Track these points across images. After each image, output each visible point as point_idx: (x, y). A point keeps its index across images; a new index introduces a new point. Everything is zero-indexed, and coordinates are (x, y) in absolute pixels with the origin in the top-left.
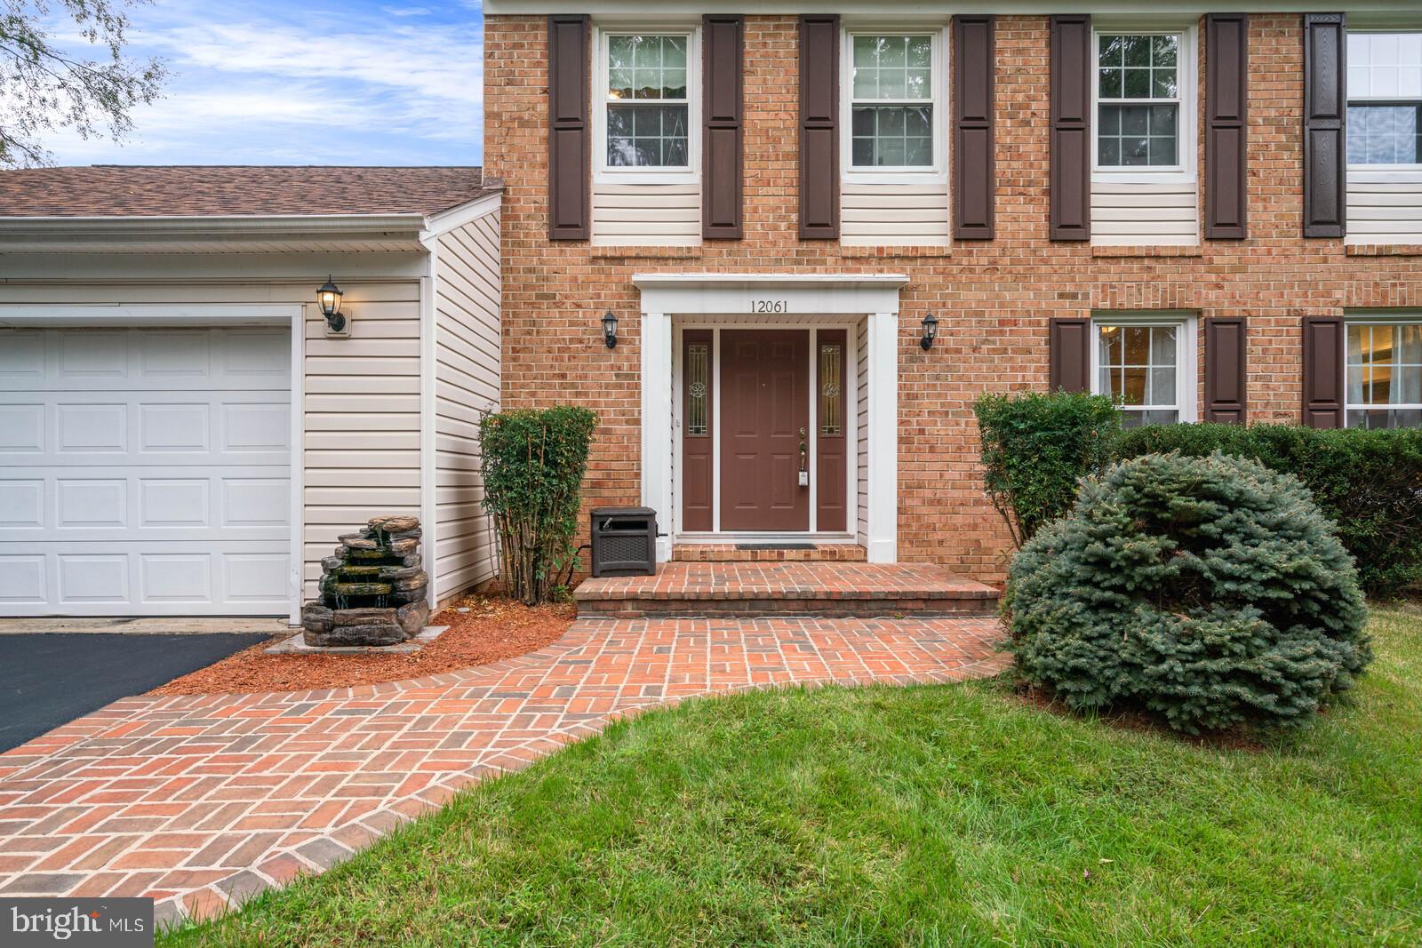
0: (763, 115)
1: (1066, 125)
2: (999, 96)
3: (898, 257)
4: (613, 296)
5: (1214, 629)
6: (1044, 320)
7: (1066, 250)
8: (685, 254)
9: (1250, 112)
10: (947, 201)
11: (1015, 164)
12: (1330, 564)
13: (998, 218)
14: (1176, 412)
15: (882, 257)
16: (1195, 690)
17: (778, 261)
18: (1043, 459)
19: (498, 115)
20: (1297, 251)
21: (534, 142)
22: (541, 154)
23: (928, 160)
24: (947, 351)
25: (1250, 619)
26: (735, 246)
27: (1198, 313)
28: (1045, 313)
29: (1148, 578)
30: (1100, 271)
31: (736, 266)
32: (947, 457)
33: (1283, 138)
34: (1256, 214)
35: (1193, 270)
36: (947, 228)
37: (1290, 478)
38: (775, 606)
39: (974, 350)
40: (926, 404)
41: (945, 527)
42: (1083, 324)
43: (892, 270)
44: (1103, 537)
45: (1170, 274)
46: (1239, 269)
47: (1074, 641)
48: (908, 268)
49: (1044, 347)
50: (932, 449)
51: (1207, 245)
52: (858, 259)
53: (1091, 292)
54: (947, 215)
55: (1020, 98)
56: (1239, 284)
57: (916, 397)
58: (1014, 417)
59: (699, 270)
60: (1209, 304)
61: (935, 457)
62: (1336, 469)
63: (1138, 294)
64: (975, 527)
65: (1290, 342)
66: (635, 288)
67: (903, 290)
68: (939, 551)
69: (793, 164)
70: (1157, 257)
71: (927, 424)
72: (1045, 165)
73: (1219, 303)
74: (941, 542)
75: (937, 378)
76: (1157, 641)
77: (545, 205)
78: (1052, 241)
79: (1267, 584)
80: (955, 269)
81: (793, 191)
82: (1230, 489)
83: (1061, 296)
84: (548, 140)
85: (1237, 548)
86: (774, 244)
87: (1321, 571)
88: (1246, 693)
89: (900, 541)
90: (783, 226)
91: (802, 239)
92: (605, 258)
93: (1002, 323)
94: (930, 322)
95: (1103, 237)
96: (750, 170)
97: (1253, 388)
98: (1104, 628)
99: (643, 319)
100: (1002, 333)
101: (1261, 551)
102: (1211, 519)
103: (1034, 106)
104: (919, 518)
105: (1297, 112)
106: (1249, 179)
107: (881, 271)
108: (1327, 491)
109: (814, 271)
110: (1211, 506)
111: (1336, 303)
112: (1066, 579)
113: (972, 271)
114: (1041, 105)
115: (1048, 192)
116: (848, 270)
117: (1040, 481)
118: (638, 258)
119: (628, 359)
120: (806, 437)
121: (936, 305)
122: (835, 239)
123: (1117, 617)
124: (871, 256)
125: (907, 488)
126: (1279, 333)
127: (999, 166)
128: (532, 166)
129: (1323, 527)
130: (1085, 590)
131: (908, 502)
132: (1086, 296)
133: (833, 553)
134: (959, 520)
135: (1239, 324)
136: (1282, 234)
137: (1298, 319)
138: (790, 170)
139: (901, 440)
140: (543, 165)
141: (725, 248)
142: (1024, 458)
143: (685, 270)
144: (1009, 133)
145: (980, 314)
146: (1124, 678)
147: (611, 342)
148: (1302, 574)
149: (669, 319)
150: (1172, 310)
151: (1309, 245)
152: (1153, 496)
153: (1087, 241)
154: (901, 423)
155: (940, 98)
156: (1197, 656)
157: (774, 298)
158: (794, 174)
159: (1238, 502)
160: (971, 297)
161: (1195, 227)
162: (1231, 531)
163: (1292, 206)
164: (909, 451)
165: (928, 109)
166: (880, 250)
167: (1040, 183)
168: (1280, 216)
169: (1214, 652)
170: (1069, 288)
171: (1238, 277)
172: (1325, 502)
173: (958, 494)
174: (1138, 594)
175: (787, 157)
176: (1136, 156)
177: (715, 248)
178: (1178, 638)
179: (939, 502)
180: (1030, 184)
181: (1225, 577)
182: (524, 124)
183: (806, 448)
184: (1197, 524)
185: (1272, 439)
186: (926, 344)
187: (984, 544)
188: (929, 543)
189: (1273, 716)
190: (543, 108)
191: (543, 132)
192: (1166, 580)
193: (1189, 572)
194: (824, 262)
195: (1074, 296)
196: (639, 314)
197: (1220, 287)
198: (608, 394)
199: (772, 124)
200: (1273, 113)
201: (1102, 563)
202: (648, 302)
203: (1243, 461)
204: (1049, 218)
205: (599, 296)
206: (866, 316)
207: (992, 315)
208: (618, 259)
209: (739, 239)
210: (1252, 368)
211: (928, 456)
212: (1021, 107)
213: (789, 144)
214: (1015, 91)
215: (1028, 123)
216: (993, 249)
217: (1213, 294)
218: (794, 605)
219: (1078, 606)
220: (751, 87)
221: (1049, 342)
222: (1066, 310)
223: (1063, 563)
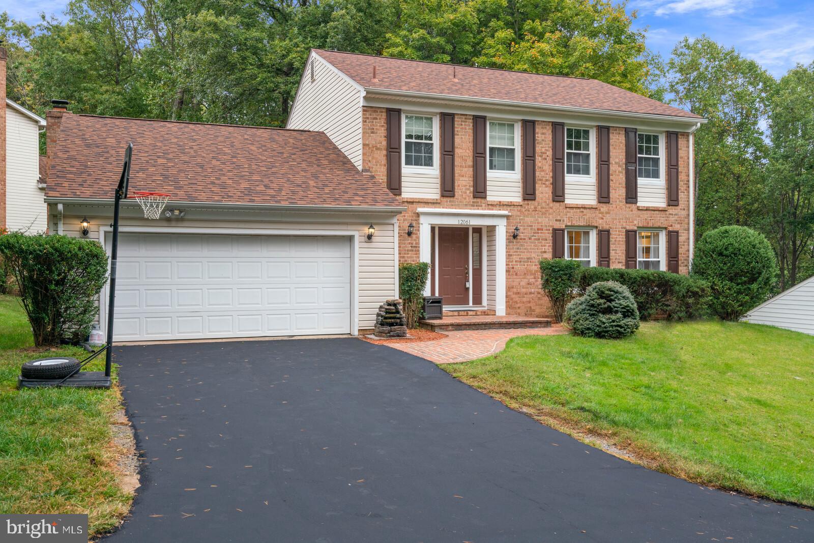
0: (461, 151)
1: (557, 160)
2: (537, 148)
3: (506, 205)
4: (410, 216)
5: (613, 317)
6: (551, 229)
7: (557, 204)
8: (435, 201)
9: (611, 159)
10: (520, 185)
11: (542, 173)
12: (632, 304)
13: (537, 192)
14: (589, 261)
15: (501, 205)
16: (611, 329)
17: (466, 205)
18: (562, 280)
19: (368, 145)
20: (624, 207)
21: (381, 156)
22: (384, 161)
23: (513, 169)
24: (521, 239)
25: (620, 315)
26: (452, 199)
27: (596, 227)
28: (551, 226)
29: (601, 308)
30: (568, 212)
31: (452, 207)
32: (521, 277)
33: (620, 169)
34: (613, 194)
35: (595, 213)
36: (520, 194)
37: (625, 287)
38: (491, 326)
39: (530, 239)
40: (515, 258)
41: (520, 302)
42: (563, 230)
43: (504, 210)
44: (593, 300)
45: (589, 214)
46: (608, 213)
47: (587, 322)
48: (509, 209)
49: (551, 238)
50: (516, 274)
51: (599, 204)
52: (492, 205)
53: (565, 219)
54: (520, 190)
55: (543, 150)
56: (608, 218)
57: (511, 255)
58: (553, 266)
59: (440, 208)
60: (600, 224)
61: (517, 277)
62: (635, 282)
63: (579, 220)
64: (529, 302)
65: (622, 238)
66: (418, 214)
67: (507, 217)
68: (518, 311)
69: (471, 169)
70: (585, 208)
71: (514, 265)
72: (551, 174)
73: (603, 224)
74: (519, 308)
75: (518, 249)
76: (604, 320)
77: (386, 180)
78: (553, 201)
79: (622, 308)
80: (524, 210)
81: (471, 179)
82: (615, 289)
83: (556, 220)
84: (387, 156)
85: (617, 301)
86: (465, 198)
87: (631, 305)
88: (619, 329)
89: (506, 307)
90: (468, 192)
91: (474, 197)
92: (407, 202)
93: (538, 229)
94: (517, 229)
95: (569, 200)
96: (457, 171)
97: (612, 253)
98: (593, 319)
99: (420, 225)
100: (538, 233)
101: (621, 302)
102: (612, 296)
103: (548, 153)
104: (512, 299)
105: (624, 161)
106: (611, 182)
107: (500, 210)
108: (632, 288)
109: (478, 209)
110: (612, 293)
111: (635, 225)
112: (584, 310)
113: (529, 211)
114: (550, 153)
115: (552, 184)
116: (490, 209)
117: (561, 286)
118: (419, 202)
119: (415, 240)
120: (467, 269)
121: (518, 222)
122: (485, 198)
123: (595, 317)
124: (497, 204)
125: (509, 288)
126: (619, 235)
127: (537, 174)
128: (380, 165)
129: (632, 298)
130: (589, 311)
131: (509, 293)
132: (564, 221)
133: (485, 312)
134: (524, 300)
135: (608, 231)
136: (620, 201)
137: (625, 230)
138: (470, 171)
139: (507, 271)
140: (385, 165)
141: (448, 199)
142: (556, 279)
143: (435, 207)
144: (540, 162)
145: (532, 226)
146: (598, 328)
147: (409, 234)
148: (628, 306)
149: (430, 226)
150: (589, 226)
151: (628, 205)
152: (602, 291)
153: (564, 201)
154: (507, 265)
155: (518, 146)
156: (611, 322)
157: (466, 219)
158: (471, 173)
159: (617, 292)
160: (529, 220)
161: (595, 197)
162: (616, 298)
163: (623, 192)
164: (509, 275)
165: (513, 150)
166: (500, 202)
167: (550, 180)
168: (619, 195)
169: (613, 321)
170: (558, 218)
171: (608, 215)
172: (632, 292)
173: (524, 290)
174: (599, 312)
175: (469, 166)
176: (577, 171)
177: (445, 199)
178: (607, 319)
179: (518, 293)
180: (547, 180)
181: (615, 307)
182: (377, 149)
183: (468, 273)
184: (609, 297)
185: (619, 273)
186: (515, 237)
187: (532, 308)
188: (515, 308)
189: (623, 333)
190: (384, 143)
191: (385, 152)
192: (605, 308)
193: (609, 307)
194: (481, 206)
195: (560, 220)
196: (419, 224)
197: (602, 219)
198: (408, 254)
199: (464, 154)
200: (617, 160)
201: (593, 306)
202: (422, 219)
203: (616, 283)
204: (552, 193)
205: (405, 216)
206: (495, 226)
207: (535, 227)
208: (411, 202)
209: (453, 196)
210: (612, 247)
211: (515, 277)
212: (544, 153)
213: (470, 163)
214: (542, 147)
215: (546, 159)
216: (535, 203)
217: (601, 221)
218: (497, 325)
219: (588, 315)
220: (457, 140)
221: (552, 237)
222: (558, 225)
223: (583, 306)
